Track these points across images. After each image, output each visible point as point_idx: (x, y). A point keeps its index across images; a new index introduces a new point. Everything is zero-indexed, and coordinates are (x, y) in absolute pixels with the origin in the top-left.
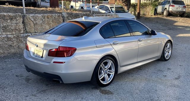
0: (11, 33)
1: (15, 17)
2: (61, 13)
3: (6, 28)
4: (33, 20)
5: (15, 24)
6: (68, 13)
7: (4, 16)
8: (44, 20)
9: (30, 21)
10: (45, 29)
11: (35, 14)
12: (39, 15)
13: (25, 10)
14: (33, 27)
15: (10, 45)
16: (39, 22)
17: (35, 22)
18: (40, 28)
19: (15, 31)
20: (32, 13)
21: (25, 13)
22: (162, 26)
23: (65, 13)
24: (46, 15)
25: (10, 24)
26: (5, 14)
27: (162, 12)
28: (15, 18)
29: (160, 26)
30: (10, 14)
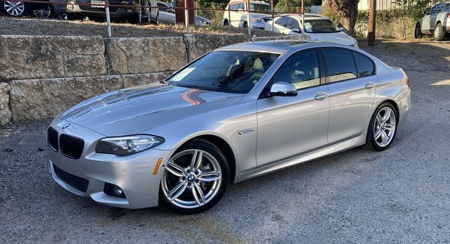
0: (82, 74)
1: (91, 43)
2: (182, 35)
3: (73, 65)
4: (124, 48)
5: (89, 56)
6: (196, 36)
7: (71, 41)
8: (146, 49)
9: (119, 52)
10: (149, 67)
11: (130, 36)
12: (137, 40)
13: (110, 28)
14: (126, 62)
15: (80, 96)
16: (137, 52)
17: (128, 53)
18: (139, 64)
19: (91, 71)
20: (123, 35)
21: (110, 35)
22: (421, 62)
23: (191, 35)
24: (151, 38)
25: (81, 56)
26: (73, 37)
27: (430, 30)
28: (91, 45)
29: (417, 63)
30: (81, 37)
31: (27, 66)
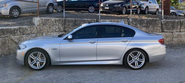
2: (129, 19)
6: (133, 19)
12: (108, 20)
13: (100, 16)
20: (105, 19)
21: (100, 19)
24: (113, 20)
30: (88, 19)
31: (72, 28)
